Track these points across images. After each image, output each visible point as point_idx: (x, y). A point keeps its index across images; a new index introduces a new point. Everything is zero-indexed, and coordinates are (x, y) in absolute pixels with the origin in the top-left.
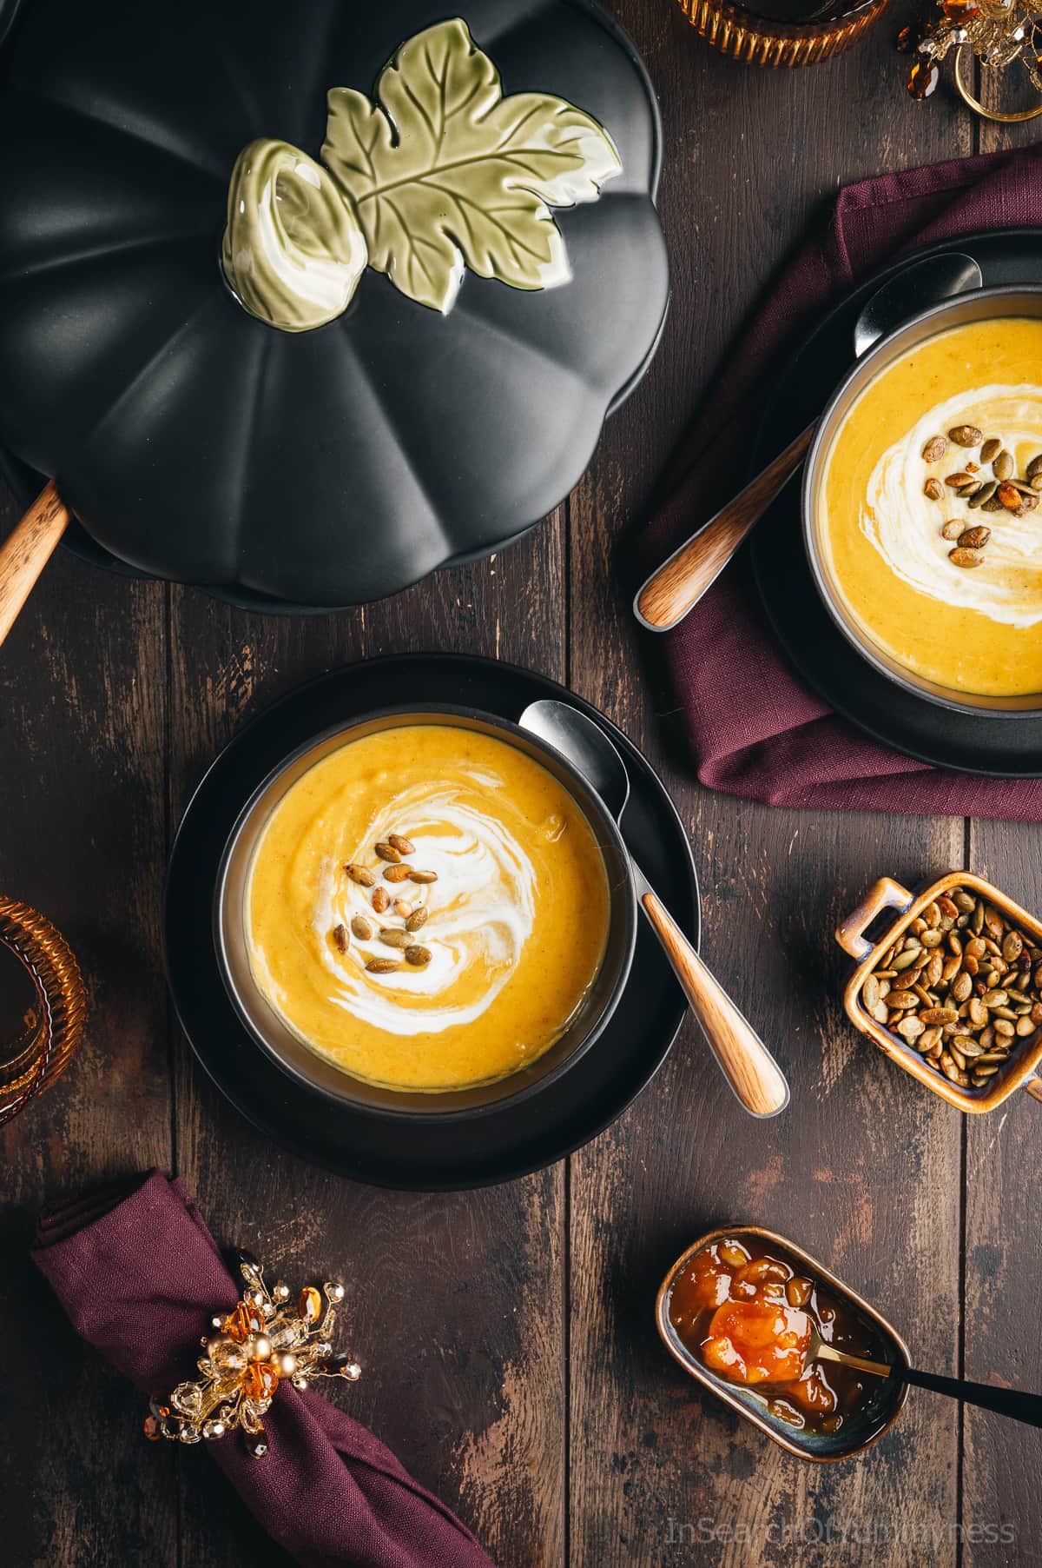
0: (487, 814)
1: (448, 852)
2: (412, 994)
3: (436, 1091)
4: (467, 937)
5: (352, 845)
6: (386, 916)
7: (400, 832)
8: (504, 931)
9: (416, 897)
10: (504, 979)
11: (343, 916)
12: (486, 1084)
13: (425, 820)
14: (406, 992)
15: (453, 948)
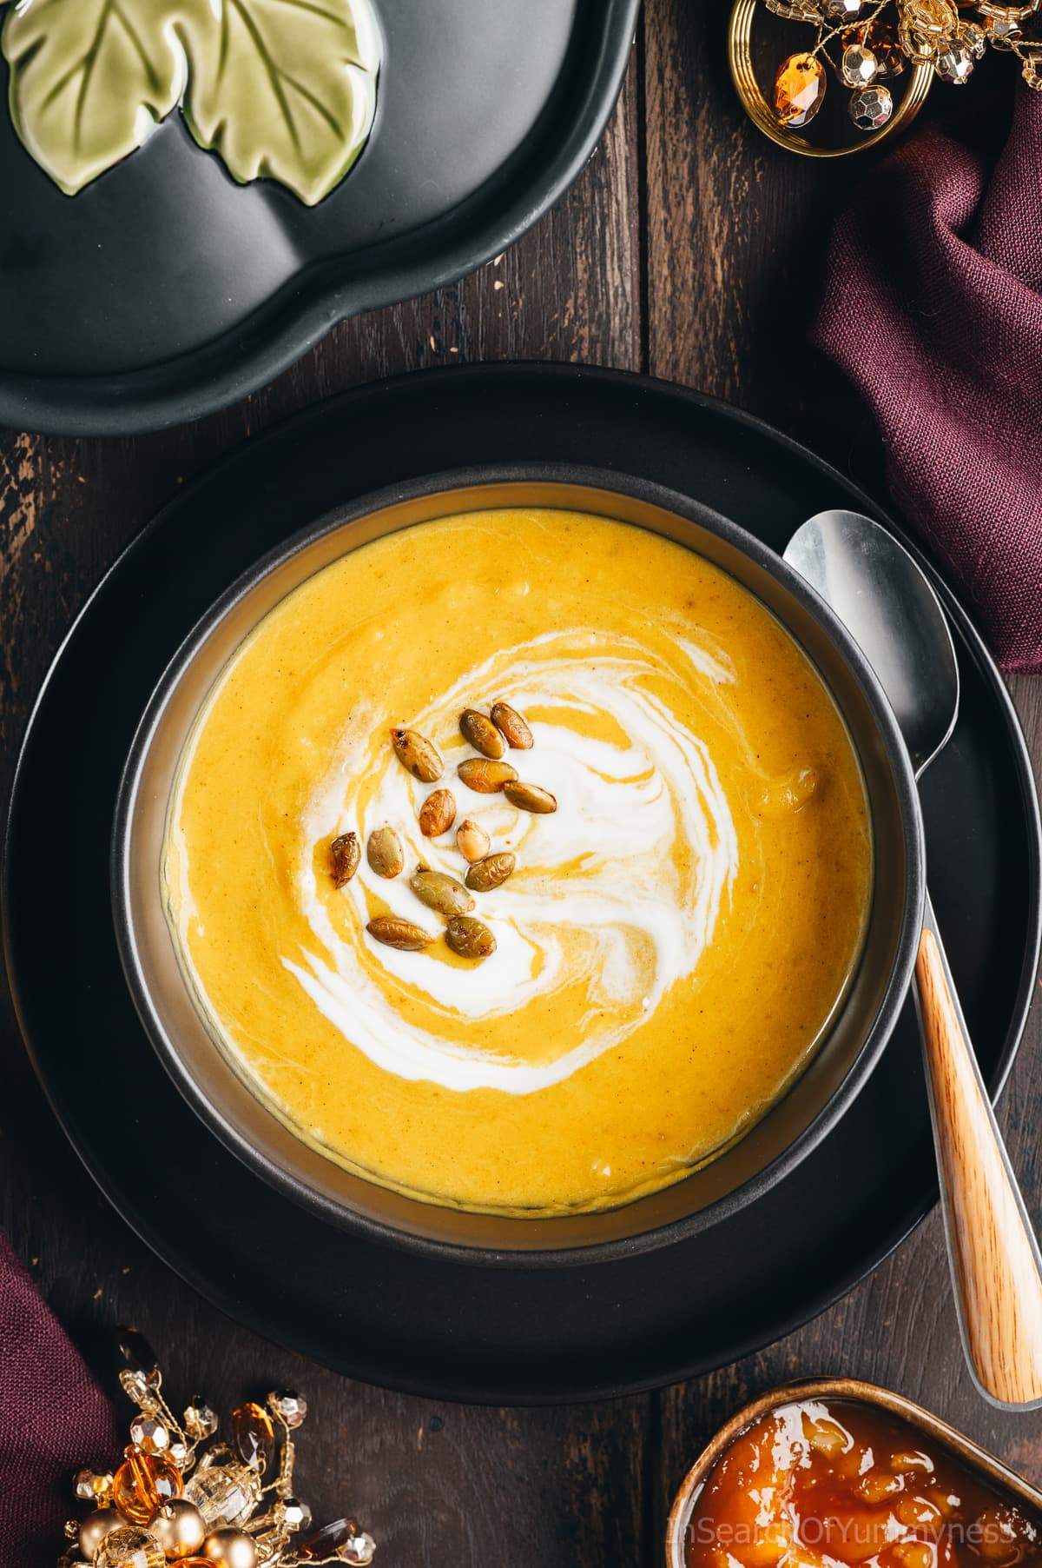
0: (687, 725)
1: (593, 770)
2: (436, 1003)
3: (424, 1198)
4: (573, 937)
5: (422, 698)
6: (436, 847)
7: (518, 703)
8: (645, 950)
9: (500, 831)
10: (613, 1037)
11: (361, 819)
12: (519, 1214)
13: (570, 697)
14: (425, 995)
15: (538, 948)
